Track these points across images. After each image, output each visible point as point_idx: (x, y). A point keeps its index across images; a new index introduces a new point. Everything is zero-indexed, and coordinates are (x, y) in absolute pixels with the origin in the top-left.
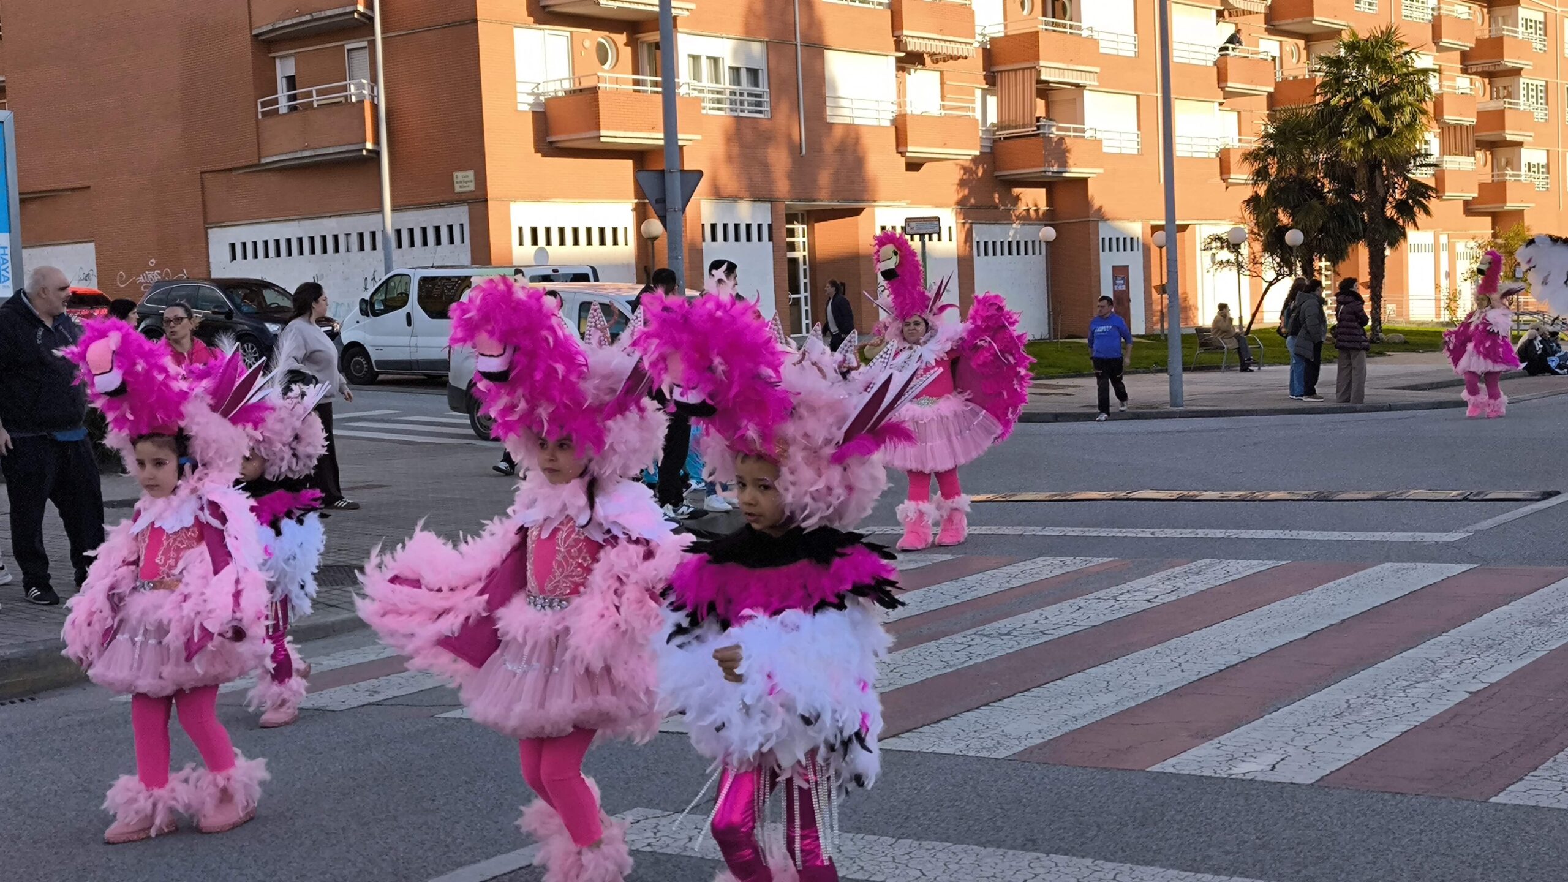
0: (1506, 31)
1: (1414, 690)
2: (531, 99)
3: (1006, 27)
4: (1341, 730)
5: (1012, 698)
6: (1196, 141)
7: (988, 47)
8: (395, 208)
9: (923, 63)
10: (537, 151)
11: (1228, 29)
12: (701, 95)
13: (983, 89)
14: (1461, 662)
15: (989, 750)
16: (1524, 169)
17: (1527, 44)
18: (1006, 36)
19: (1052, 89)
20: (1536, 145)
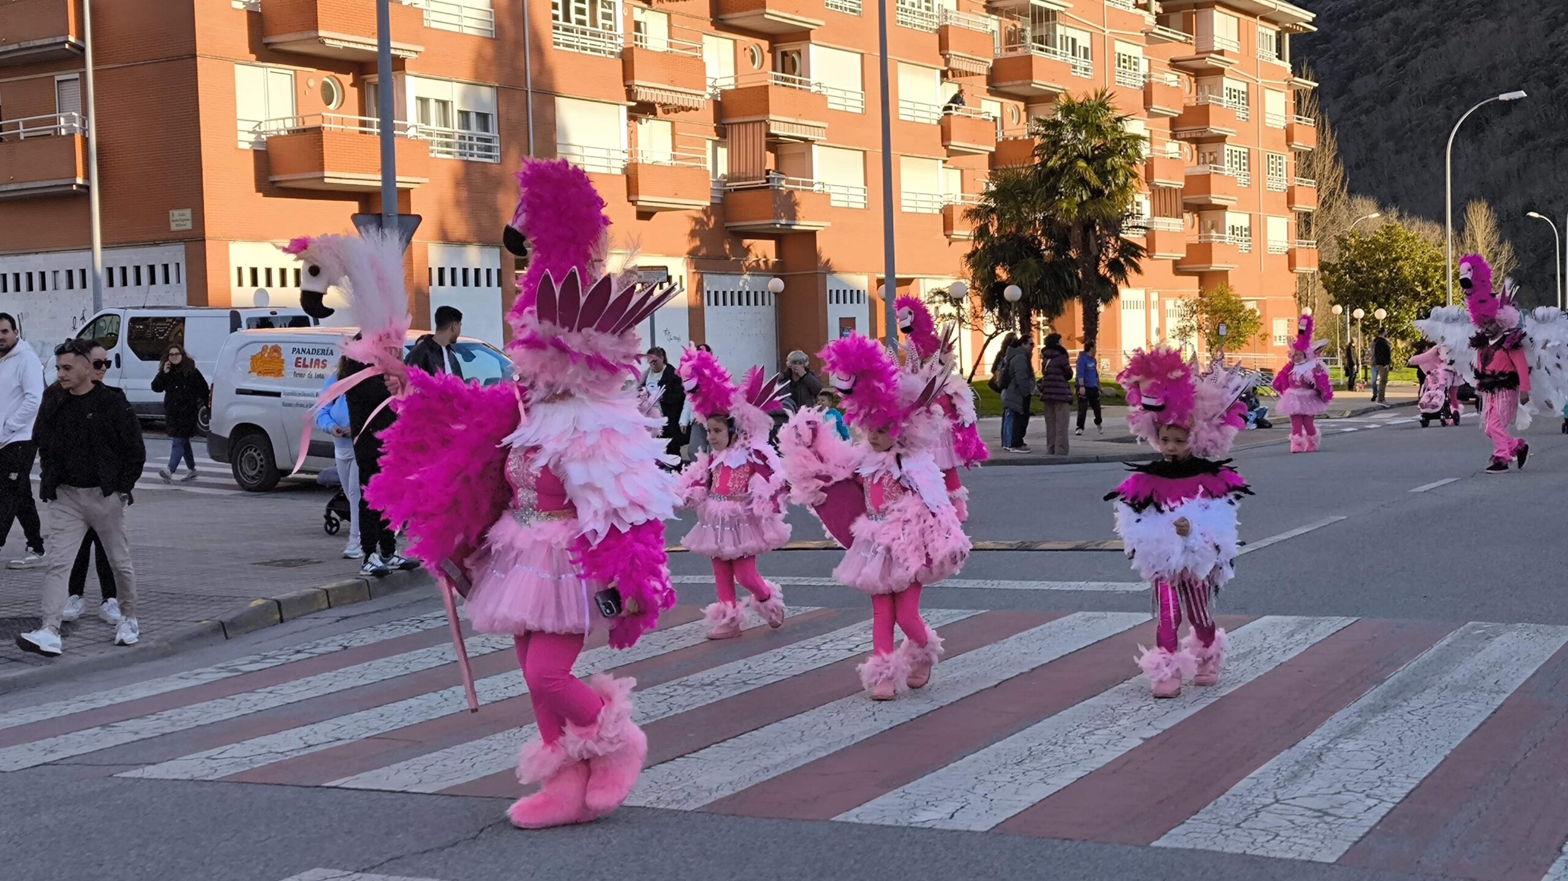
0: (1212, 99)
1: (1093, 737)
2: (252, 138)
3: (736, 80)
4: (1020, 777)
5: (707, 750)
6: (920, 197)
7: (719, 99)
8: (104, 247)
9: (654, 113)
10: (258, 190)
11: (952, 90)
12: (430, 138)
13: (713, 141)
14: (1139, 709)
15: (678, 802)
16: (1228, 231)
17: (1231, 112)
18: (737, 89)
19: (781, 143)
20: (1239, 210)
